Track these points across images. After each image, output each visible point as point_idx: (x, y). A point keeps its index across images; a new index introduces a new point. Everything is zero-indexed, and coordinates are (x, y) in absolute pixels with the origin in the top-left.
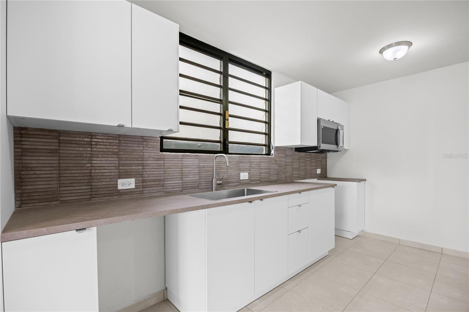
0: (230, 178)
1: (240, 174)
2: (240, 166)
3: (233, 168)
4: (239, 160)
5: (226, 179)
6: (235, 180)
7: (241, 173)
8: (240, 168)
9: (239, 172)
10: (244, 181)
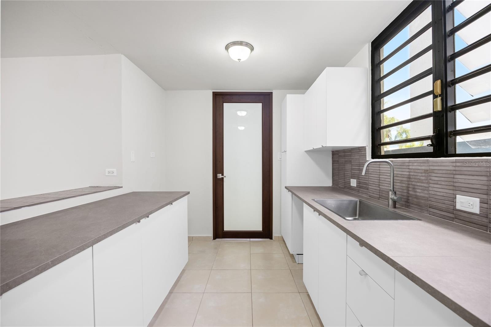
0: (433, 199)
1: (456, 198)
2: (455, 180)
3: (439, 183)
4: (454, 168)
5: (427, 199)
6: (444, 206)
7: (457, 196)
8: (456, 184)
9: (455, 192)
10: (465, 215)
